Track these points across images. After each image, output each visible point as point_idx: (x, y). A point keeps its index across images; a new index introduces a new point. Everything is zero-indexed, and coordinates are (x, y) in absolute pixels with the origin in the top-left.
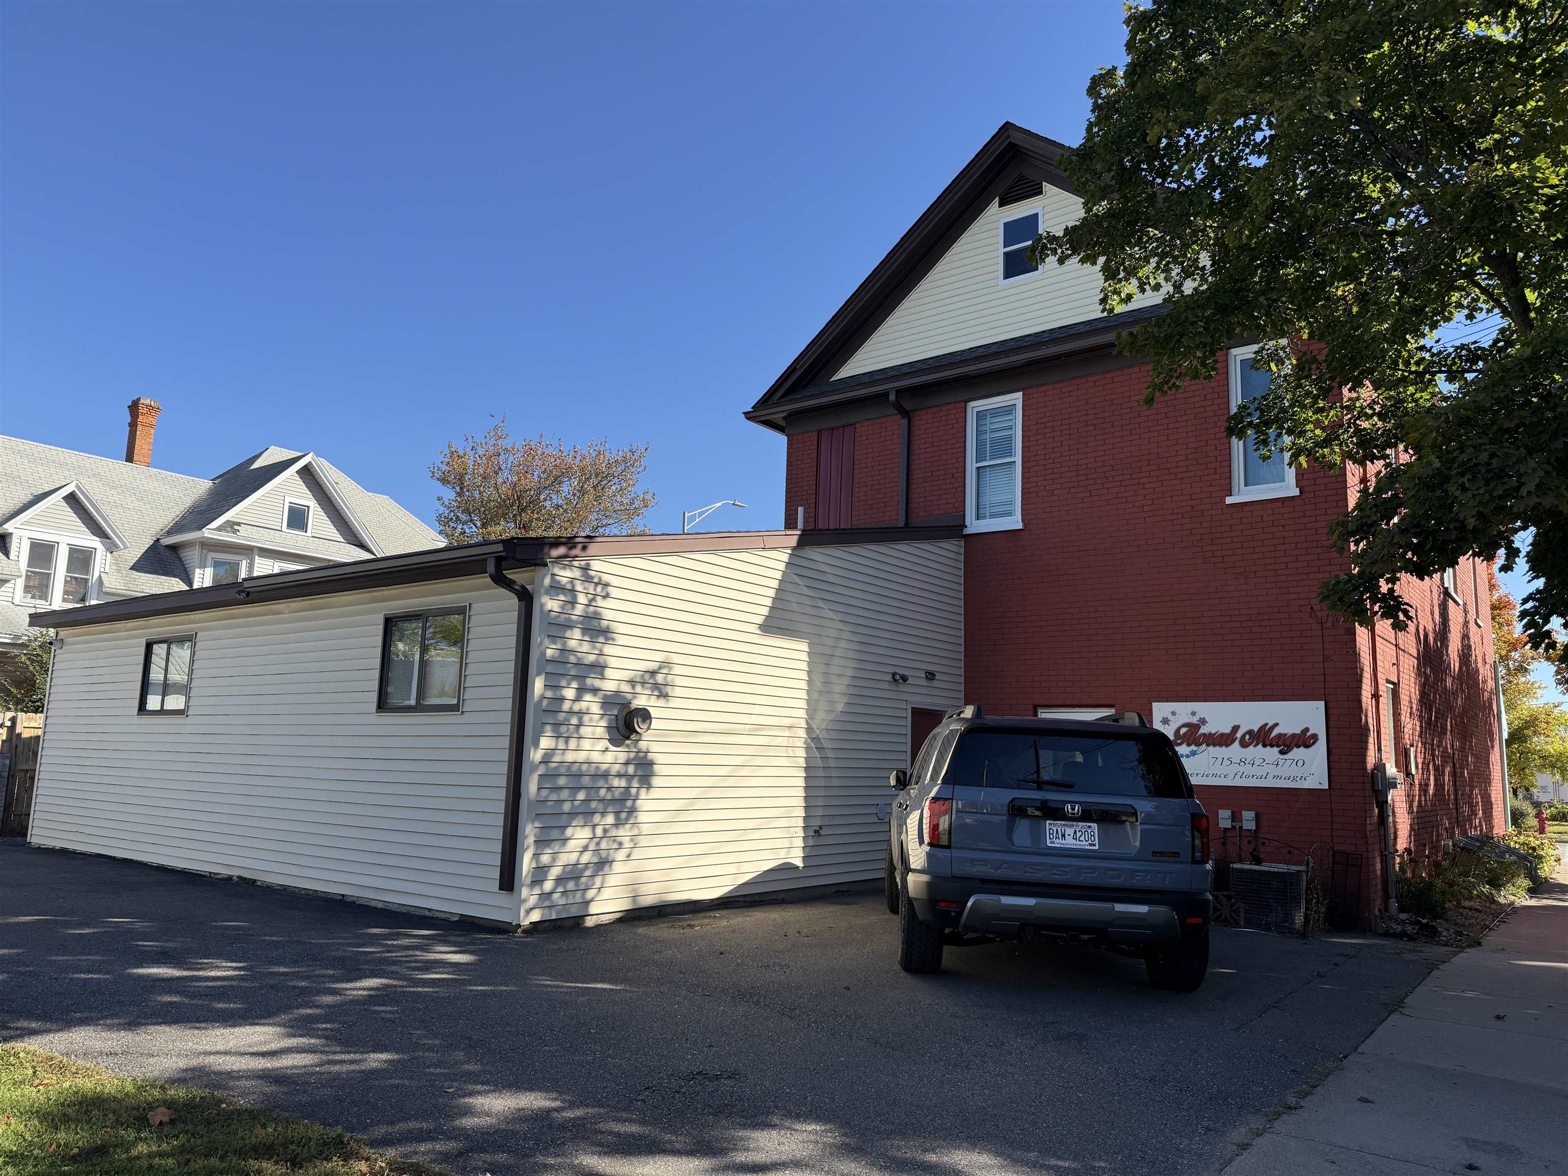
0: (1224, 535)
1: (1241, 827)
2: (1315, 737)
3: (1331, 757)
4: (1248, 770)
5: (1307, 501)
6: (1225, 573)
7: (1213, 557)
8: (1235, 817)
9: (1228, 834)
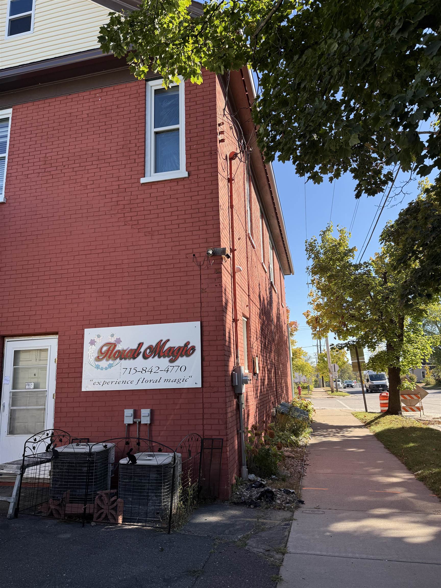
0: (139, 205)
1: (140, 422)
2: (193, 348)
3: (204, 363)
4: (148, 376)
5: (192, 181)
6: (139, 232)
7: (131, 220)
8: (136, 415)
9: (132, 428)
